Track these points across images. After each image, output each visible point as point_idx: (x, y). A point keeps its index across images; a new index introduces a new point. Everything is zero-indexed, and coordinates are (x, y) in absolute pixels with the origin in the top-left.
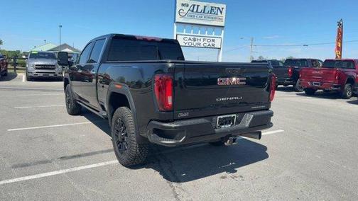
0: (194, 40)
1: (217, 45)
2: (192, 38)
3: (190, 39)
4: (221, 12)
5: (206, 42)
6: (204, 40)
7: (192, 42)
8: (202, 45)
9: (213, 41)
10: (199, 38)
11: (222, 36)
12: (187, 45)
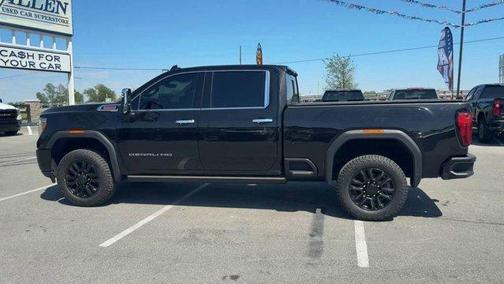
0: (22, 55)
1: (65, 67)
2: (16, 51)
3: (13, 54)
4: (64, 10)
5: (43, 60)
6: (40, 57)
7: (19, 59)
8: (38, 67)
9: (57, 59)
10: (31, 53)
11: (70, 50)
12: (8, 64)
